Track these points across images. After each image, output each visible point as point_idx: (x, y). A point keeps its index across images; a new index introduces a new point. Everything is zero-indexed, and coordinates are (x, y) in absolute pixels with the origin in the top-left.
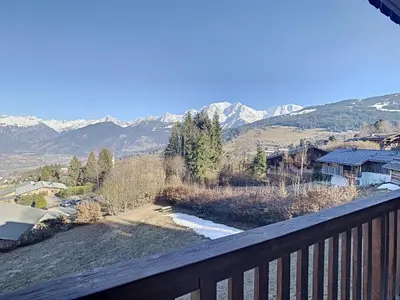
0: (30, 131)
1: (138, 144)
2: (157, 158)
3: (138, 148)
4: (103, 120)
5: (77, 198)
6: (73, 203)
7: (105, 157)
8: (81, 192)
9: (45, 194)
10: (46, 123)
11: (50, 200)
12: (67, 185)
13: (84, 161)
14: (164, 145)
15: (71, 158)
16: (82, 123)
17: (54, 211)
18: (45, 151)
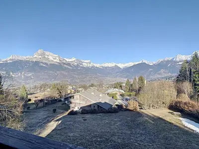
0: (112, 68)
1: (159, 74)
2: (171, 82)
3: (160, 76)
4: (141, 62)
5: (128, 98)
6: (127, 100)
7: (141, 79)
8: (130, 95)
9: (116, 94)
10: (118, 65)
11: (118, 97)
12: (125, 91)
13: (132, 81)
14: (176, 74)
15: (126, 80)
16: (131, 64)
17: (119, 102)
18: (117, 76)
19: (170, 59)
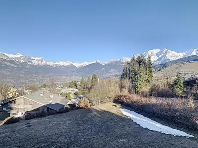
1: (110, 73)
2: (117, 79)
3: (111, 75)
4: (95, 62)
5: (82, 96)
6: (80, 98)
7: (94, 78)
8: (83, 93)
9: (70, 93)
11: (72, 96)
12: (79, 90)
13: (86, 79)
14: (121, 73)
15: (81, 78)
16: (86, 63)
17: (73, 101)
18: (72, 75)
19: (118, 60)
